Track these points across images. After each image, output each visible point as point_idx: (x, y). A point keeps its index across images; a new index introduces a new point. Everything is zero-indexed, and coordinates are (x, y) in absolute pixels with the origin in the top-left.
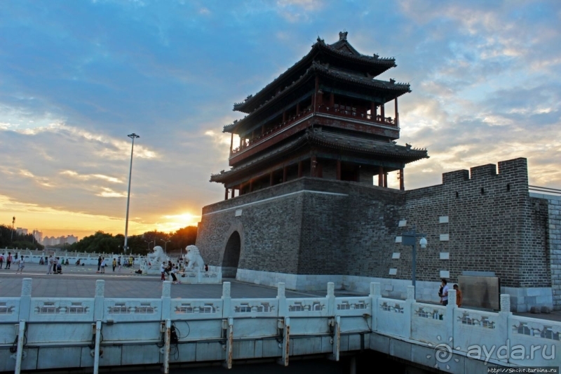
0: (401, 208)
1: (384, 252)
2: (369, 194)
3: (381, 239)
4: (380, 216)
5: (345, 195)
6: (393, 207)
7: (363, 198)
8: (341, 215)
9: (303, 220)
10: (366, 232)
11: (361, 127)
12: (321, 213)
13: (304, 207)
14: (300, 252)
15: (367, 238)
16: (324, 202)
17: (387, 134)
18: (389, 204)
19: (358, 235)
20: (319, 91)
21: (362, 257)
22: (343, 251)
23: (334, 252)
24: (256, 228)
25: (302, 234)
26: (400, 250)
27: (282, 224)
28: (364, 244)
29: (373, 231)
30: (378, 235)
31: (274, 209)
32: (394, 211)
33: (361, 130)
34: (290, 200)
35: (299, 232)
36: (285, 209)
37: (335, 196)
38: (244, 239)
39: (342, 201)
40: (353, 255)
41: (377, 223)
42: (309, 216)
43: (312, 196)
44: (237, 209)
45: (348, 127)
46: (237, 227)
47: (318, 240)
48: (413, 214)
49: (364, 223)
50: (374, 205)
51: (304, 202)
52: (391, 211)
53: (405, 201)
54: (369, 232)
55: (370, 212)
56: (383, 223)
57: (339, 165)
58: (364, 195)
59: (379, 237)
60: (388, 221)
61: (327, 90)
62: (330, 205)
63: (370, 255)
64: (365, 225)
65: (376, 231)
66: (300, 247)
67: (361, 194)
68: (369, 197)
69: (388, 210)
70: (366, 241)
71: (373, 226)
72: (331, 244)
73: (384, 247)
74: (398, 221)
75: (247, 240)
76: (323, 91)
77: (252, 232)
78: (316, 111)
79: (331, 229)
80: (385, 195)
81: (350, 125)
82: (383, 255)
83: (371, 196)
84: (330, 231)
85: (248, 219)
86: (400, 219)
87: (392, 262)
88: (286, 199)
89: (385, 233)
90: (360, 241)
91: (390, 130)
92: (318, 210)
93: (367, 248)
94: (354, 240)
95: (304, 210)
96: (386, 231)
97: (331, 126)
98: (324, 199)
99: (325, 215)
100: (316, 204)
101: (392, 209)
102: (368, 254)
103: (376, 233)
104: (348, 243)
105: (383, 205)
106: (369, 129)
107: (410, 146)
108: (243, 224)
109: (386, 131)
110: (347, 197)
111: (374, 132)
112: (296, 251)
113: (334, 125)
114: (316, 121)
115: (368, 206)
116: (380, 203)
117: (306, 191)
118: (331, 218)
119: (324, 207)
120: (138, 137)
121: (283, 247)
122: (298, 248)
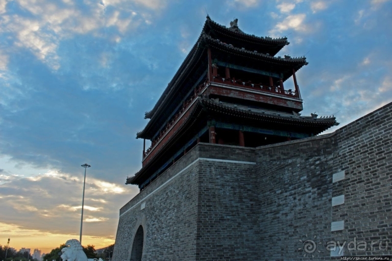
0: (331, 157)
1: (315, 224)
2: (282, 153)
3: (307, 206)
4: (301, 176)
5: (252, 163)
6: (319, 159)
7: (275, 160)
8: (249, 187)
9: (200, 194)
10: (284, 202)
11: (261, 98)
12: (223, 185)
13: (200, 178)
14: (198, 237)
15: (286, 210)
16: (226, 172)
17: (290, 105)
18: (311, 157)
19: (274, 208)
20: (213, 65)
21: (283, 237)
22: (257, 233)
23: (244, 233)
24: (156, 217)
25: (199, 213)
26: (343, 216)
27: (178, 206)
28: (283, 218)
29: (295, 199)
30: (302, 201)
31: (171, 191)
32: (321, 164)
33: (262, 101)
34: (186, 176)
35: (196, 211)
36: (180, 188)
37: (240, 165)
38: (147, 231)
39: (249, 171)
40: (270, 236)
41: (299, 187)
42: (208, 189)
43: (210, 165)
44: (142, 202)
45: (248, 98)
46: (142, 221)
47: (222, 219)
48: (354, 159)
49: (280, 191)
50: (290, 164)
51: (200, 173)
52: (317, 165)
53: (336, 144)
54: (288, 201)
55: (286, 175)
56: (307, 184)
57: (242, 135)
58: (275, 157)
59: (305, 205)
60: (315, 179)
61: (222, 64)
62: (234, 176)
63: (295, 232)
64: (281, 193)
65: (298, 198)
66: (198, 229)
67: (271, 156)
68: (282, 157)
69: (311, 165)
70: (286, 214)
71: (293, 192)
72: (240, 224)
73: (315, 217)
74: (331, 175)
75: (148, 232)
76: (217, 66)
77: (152, 223)
78: (211, 80)
79: (239, 204)
80: (304, 147)
81: (249, 95)
82: (315, 229)
83: (284, 154)
84: (236, 207)
85: (150, 210)
86: (332, 171)
87: (332, 236)
88: (182, 176)
89: (313, 196)
90: (277, 215)
91: (293, 101)
92: (220, 182)
93: (289, 223)
94: (269, 215)
95: (200, 182)
96: (314, 193)
97: (229, 96)
98: (226, 168)
99: (229, 188)
100: (216, 175)
101: (318, 162)
102: (291, 231)
103: (300, 200)
104: (262, 221)
105: (303, 161)
106: (271, 100)
107: (316, 116)
108: (146, 216)
109: (288, 102)
110: (255, 166)
111: (276, 102)
112: (193, 236)
113: (232, 95)
114: (212, 91)
115: (282, 168)
116: (299, 160)
117: (201, 159)
118: (237, 190)
119: (227, 178)
120: (89, 166)
121: (180, 234)
122: (195, 232)
